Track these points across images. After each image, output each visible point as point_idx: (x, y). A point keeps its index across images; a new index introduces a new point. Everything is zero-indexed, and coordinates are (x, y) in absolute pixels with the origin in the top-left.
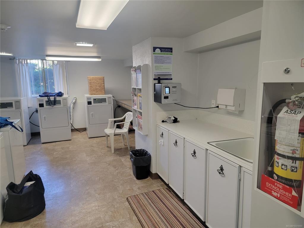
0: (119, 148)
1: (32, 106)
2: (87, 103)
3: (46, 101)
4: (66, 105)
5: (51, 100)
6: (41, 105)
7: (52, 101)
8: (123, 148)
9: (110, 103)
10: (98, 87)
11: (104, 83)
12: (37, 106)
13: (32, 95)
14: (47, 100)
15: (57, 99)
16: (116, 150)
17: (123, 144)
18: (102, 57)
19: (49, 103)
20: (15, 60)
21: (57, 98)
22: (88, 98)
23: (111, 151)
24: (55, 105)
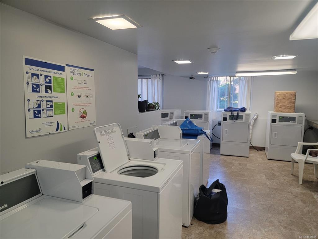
0: (309, 180)
1: (215, 119)
2: (270, 121)
3: (229, 115)
4: (247, 120)
5: (234, 114)
6: (225, 119)
7: (235, 116)
8: (314, 181)
9: (300, 123)
10: (287, 104)
11: (295, 99)
12: (221, 119)
13: (217, 109)
14: (231, 114)
15: (240, 115)
16: (305, 182)
17: (315, 176)
18: (297, 69)
19: (233, 118)
20: (208, 78)
21: (240, 113)
22: (273, 116)
23: (298, 181)
24: (237, 119)
